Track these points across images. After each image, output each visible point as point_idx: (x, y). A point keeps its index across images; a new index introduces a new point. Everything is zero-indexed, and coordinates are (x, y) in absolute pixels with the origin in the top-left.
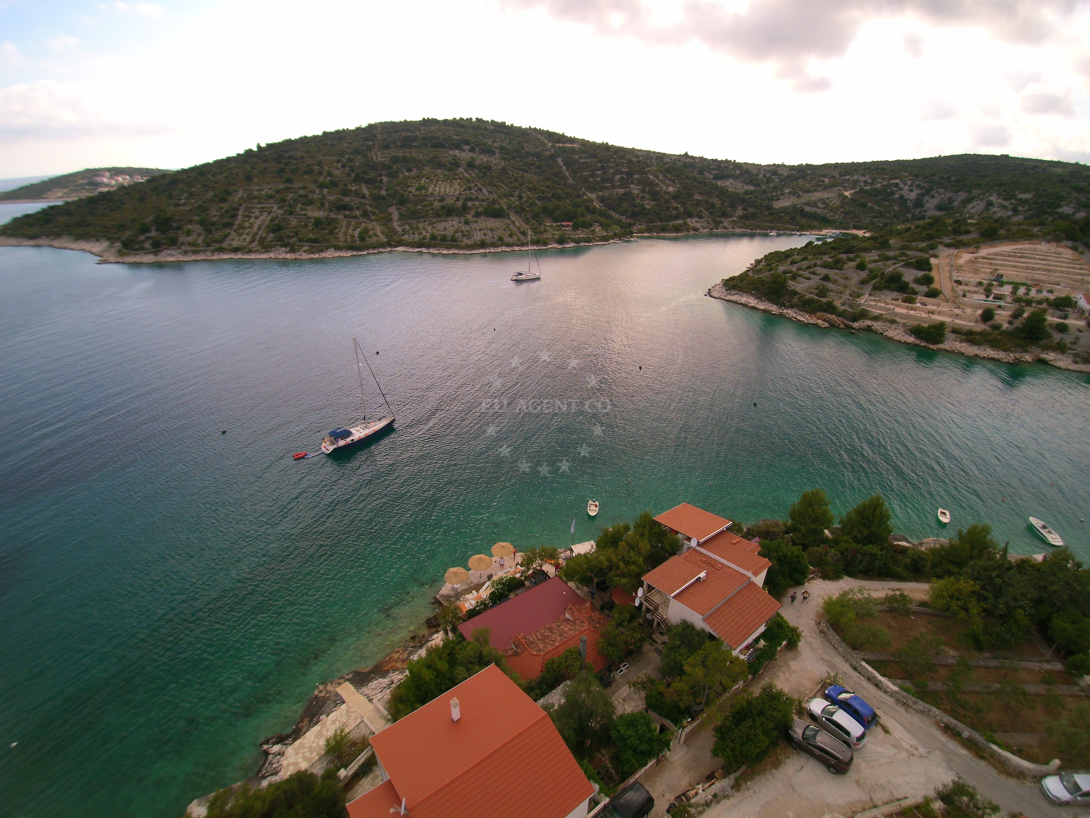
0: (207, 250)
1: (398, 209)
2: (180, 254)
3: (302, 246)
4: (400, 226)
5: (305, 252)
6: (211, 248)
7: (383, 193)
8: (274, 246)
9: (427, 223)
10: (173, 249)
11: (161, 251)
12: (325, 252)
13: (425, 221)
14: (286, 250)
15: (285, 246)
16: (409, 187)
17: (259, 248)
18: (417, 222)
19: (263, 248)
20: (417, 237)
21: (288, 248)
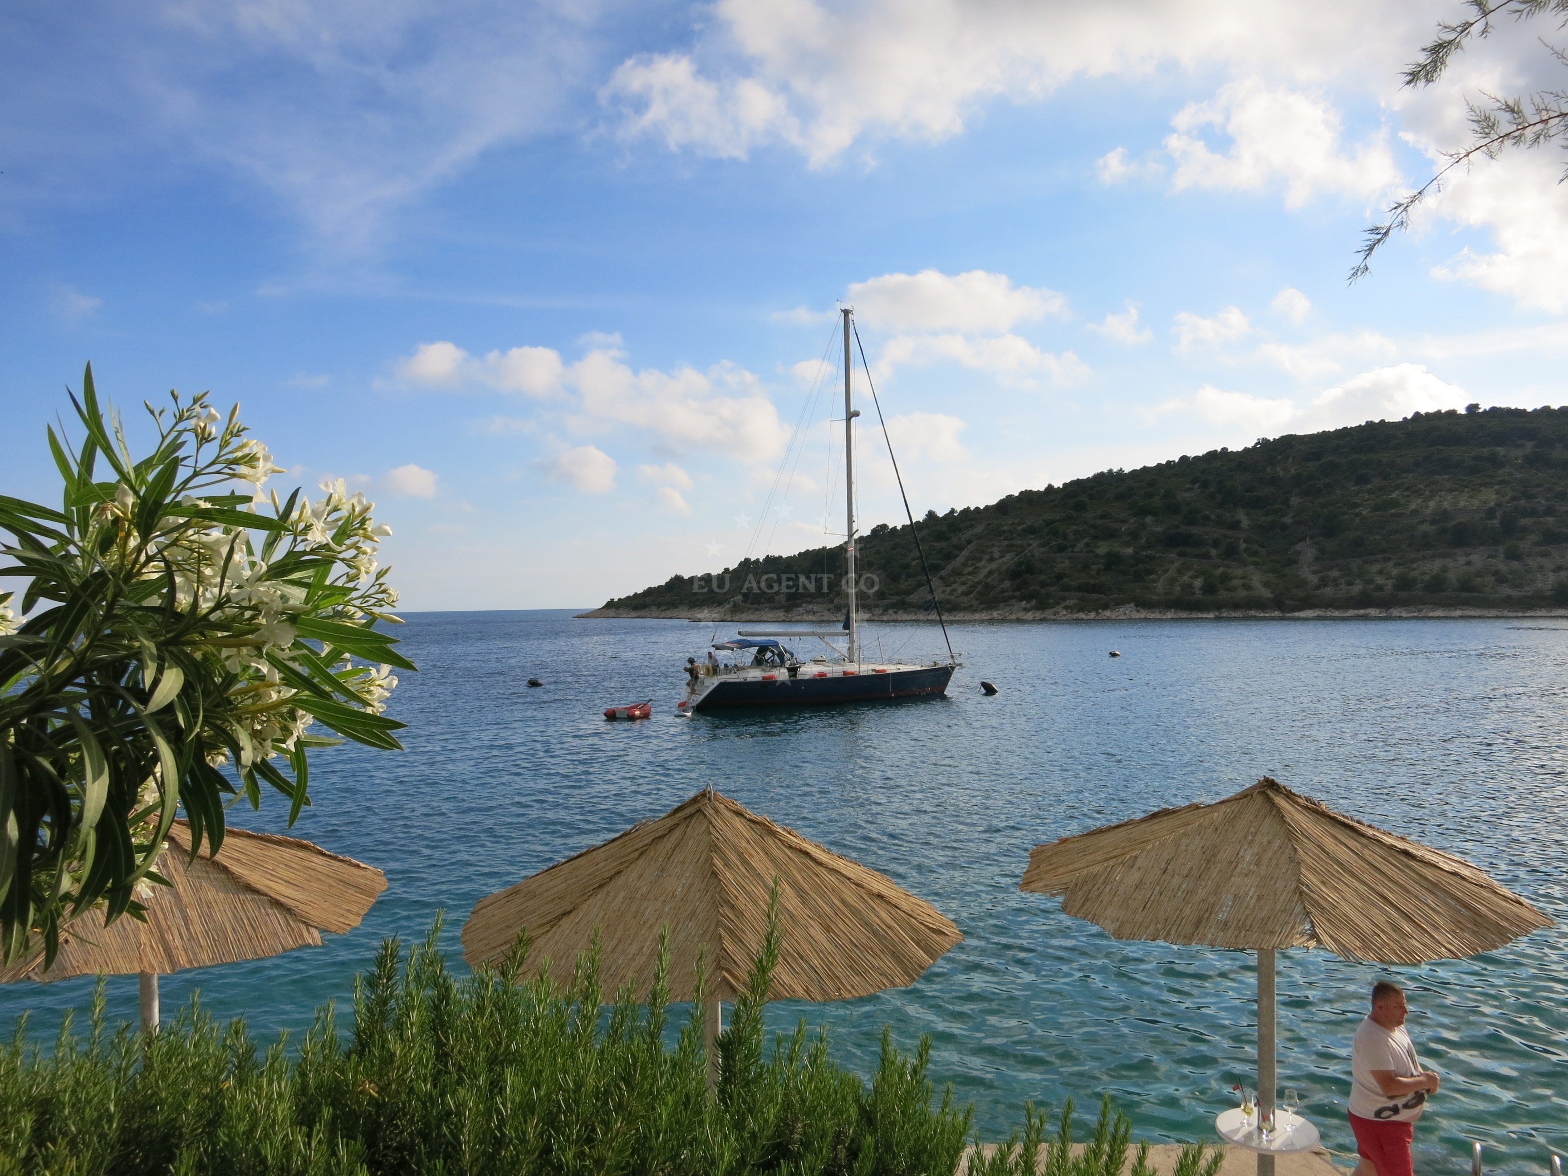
0: (876, 606)
1: (1316, 543)
2: (829, 610)
3: (1064, 599)
4: (1315, 572)
5: (1066, 608)
6: (885, 602)
7: (1288, 520)
8: (1006, 600)
9: (1392, 563)
10: (818, 603)
11: (800, 605)
12: (1112, 610)
13: (1388, 559)
14: (1028, 606)
15: (1028, 598)
16: (1355, 505)
17: (975, 603)
18: (1365, 562)
19: (981, 604)
20: (1357, 588)
21: (1034, 602)
